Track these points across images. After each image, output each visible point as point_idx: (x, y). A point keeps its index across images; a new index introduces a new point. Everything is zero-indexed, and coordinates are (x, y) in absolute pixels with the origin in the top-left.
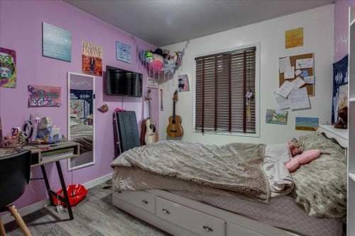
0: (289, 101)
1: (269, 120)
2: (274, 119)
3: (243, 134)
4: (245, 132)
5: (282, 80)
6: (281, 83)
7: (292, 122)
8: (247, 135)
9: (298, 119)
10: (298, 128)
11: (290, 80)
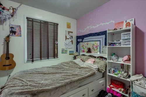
0: (68, 46)
1: (62, 53)
2: (64, 52)
3: (54, 59)
4: (54, 58)
5: (66, 38)
6: (66, 40)
7: (68, 53)
8: (55, 59)
9: (70, 52)
10: (70, 54)
11: (68, 39)
